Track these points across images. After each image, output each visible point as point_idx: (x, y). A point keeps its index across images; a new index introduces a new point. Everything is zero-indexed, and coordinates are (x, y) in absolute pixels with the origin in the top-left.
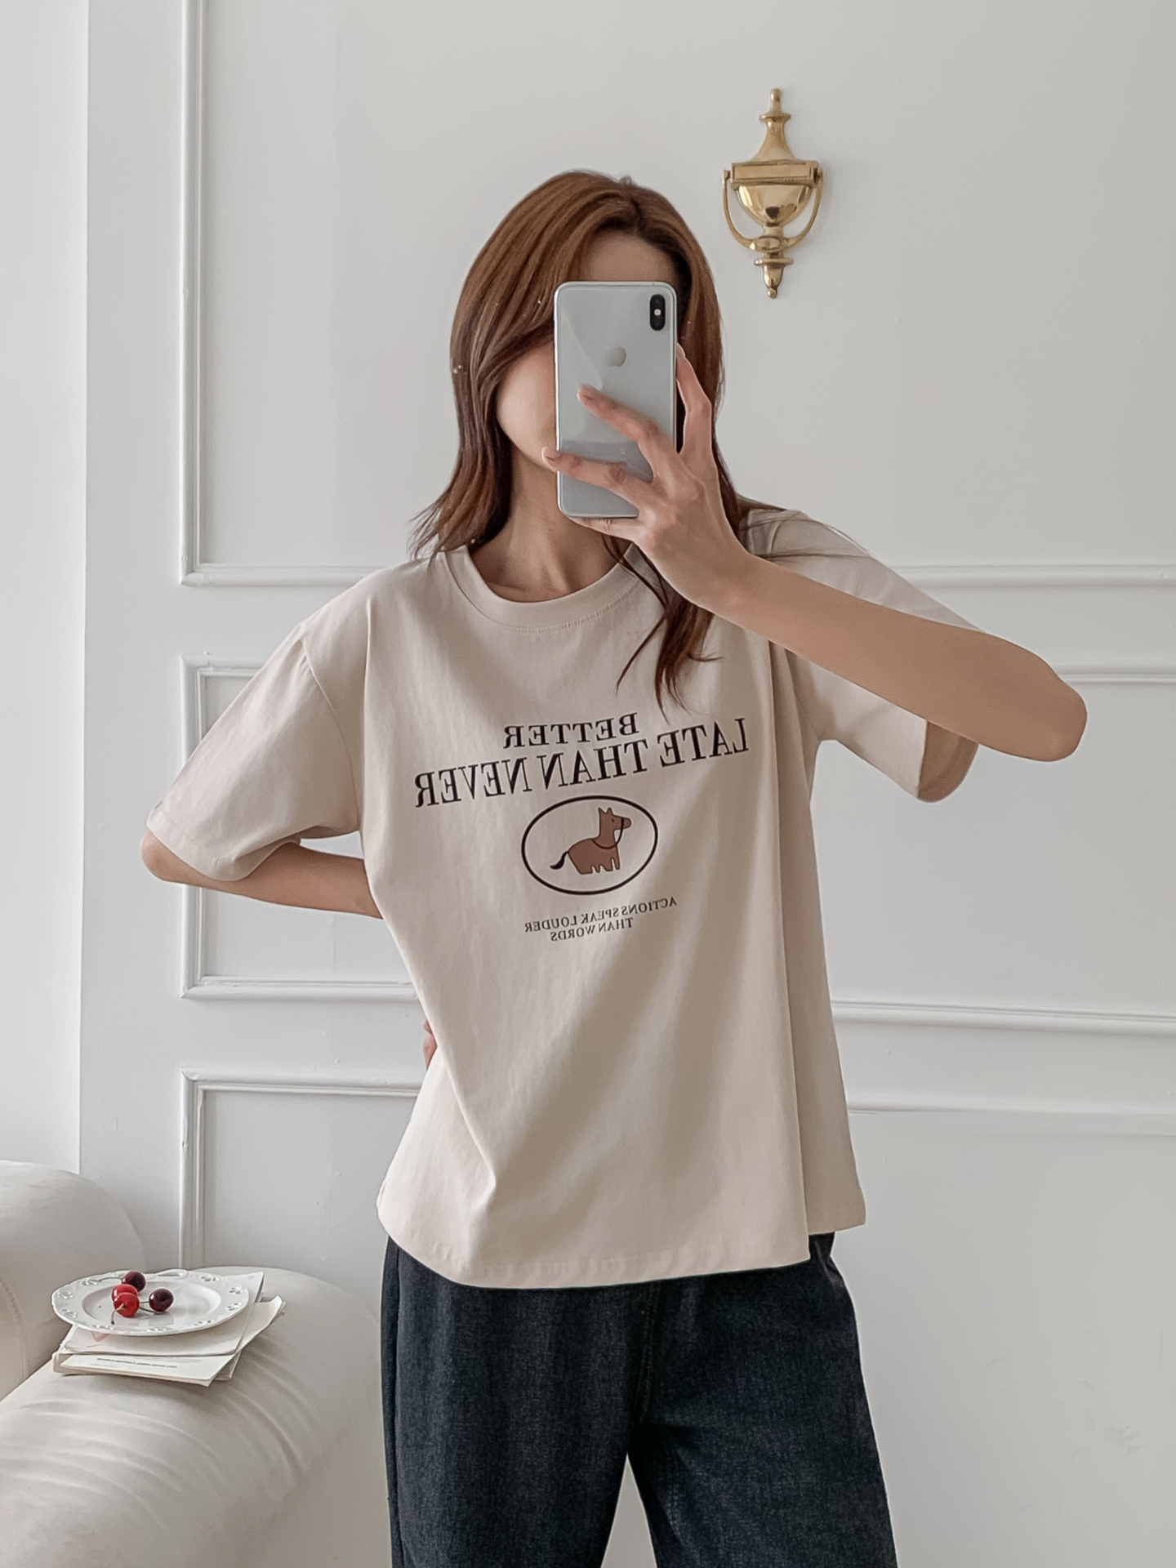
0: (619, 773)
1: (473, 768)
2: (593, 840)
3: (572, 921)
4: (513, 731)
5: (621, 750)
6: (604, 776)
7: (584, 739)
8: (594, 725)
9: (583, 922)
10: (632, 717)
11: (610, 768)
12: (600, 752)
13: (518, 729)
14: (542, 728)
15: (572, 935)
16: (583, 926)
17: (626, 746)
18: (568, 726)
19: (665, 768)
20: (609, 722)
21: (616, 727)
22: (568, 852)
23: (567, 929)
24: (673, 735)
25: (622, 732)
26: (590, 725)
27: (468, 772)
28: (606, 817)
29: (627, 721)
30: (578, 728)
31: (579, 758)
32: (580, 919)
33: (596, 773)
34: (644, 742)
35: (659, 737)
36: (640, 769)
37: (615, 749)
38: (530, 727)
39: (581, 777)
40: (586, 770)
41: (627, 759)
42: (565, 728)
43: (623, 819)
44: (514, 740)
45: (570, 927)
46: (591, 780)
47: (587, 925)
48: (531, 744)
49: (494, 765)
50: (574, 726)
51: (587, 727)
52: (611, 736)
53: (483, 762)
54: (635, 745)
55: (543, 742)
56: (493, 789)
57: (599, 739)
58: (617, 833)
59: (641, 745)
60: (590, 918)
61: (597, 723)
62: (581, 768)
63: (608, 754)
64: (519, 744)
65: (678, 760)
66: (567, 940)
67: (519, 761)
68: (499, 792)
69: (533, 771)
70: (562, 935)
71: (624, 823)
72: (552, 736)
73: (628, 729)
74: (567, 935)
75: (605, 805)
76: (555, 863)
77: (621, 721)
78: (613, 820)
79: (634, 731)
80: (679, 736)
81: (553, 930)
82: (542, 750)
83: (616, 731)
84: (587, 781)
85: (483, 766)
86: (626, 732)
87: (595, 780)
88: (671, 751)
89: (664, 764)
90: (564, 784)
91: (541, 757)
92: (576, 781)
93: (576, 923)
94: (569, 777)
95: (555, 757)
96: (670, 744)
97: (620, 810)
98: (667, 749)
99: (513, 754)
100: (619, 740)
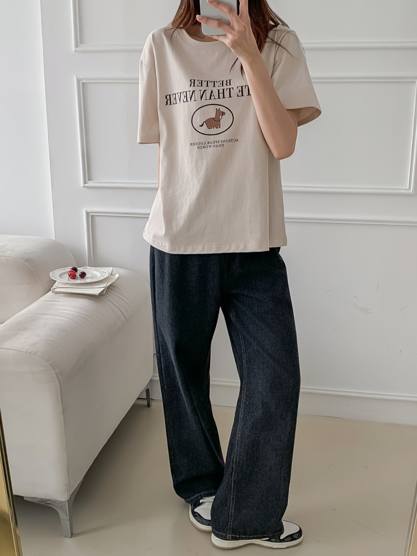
0: (224, 97)
1: (181, 93)
2: (213, 118)
3: (204, 143)
4: (193, 81)
5: (225, 90)
6: (219, 98)
7: (214, 86)
8: (218, 82)
9: (208, 144)
10: (230, 80)
11: (221, 95)
12: (219, 90)
13: (194, 80)
14: (202, 81)
15: (204, 147)
16: (208, 145)
17: (227, 89)
18: (210, 81)
19: (238, 97)
20: (223, 81)
21: (225, 83)
22: (205, 122)
23: (202, 146)
24: (242, 87)
25: (226, 85)
26: (217, 82)
27: (179, 94)
28: (218, 111)
29: (228, 81)
30: (213, 82)
31: (212, 92)
32: (207, 143)
33: (217, 97)
34: (233, 88)
35: (238, 87)
36: (230, 96)
37: (223, 90)
38: (198, 80)
39: (212, 97)
40: (214, 96)
41: (227, 93)
42: (209, 82)
43: (223, 112)
44: (192, 84)
45: (203, 145)
46: (215, 99)
47: (209, 145)
48: (198, 86)
49: (186, 92)
50: (212, 82)
51: (216, 82)
52: (223, 85)
53: (183, 91)
54: (230, 89)
55: (202, 85)
56: (185, 100)
57: (219, 86)
58: (221, 117)
59: (231, 89)
60: (210, 143)
61: (219, 81)
62: (212, 95)
63: (221, 91)
64: (194, 86)
65: (242, 95)
66: (203, 149)
67: (194, 91)
68: (187, 101)
69: (197, 94)
70: (201, 148)
71: (223, 114)
72: (204, 84)
73: (228, 84)
74: (203, 147)
75: (218, 107)
76: (201, 125)
77: (227, 81)
78: (220, 112)
79: (230, 84)
80: (244, 87)
81: (198, 145)
82: (201, 88)
83: (224, 84)
84: (214, 99)
85: (183, 92)
86: (227, 85)
87: (216, 99)
88: (241, 92)
89: (238, 96)
90: (206, 99)
91: (200, 90)
92: (210, 98)
93: (205, 144)
94: (208, 98)
95: (205, 91)
96: (241, 90)
97: (222, 109)
98: (240, 91)
99: (192, 89)
100: (225, 87)
